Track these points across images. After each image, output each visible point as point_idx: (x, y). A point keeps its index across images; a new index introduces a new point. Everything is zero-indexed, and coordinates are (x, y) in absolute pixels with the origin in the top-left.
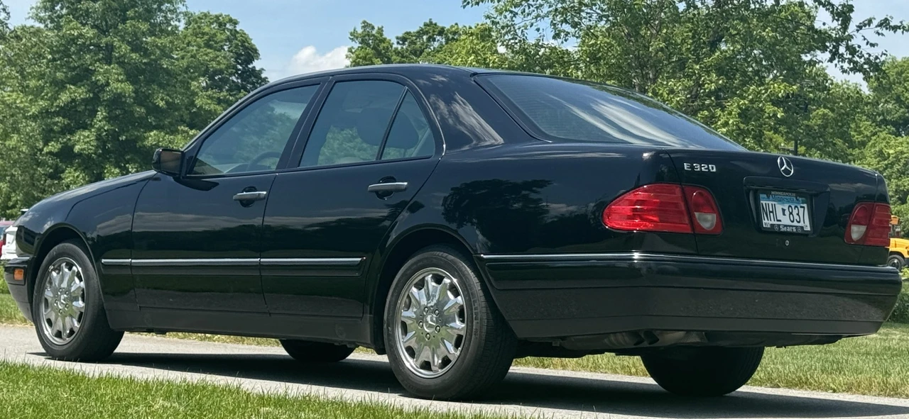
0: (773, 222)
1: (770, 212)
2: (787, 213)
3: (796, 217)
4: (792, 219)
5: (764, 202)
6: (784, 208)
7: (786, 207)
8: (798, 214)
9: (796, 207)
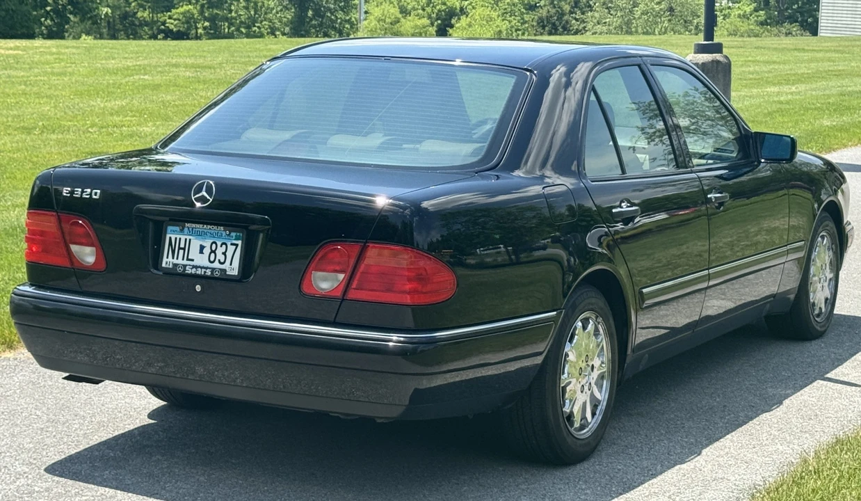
2: (207, 251)
9: (223, 244)
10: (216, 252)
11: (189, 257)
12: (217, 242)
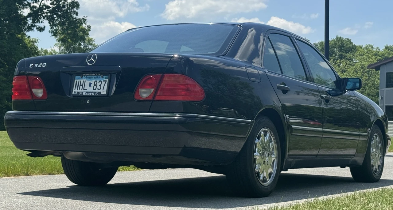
0: (80, 91)
1: (80, 85)
2: (92, 85)
3: (98, 87)
4: (95, 88)
5: (78, 81)
6: (91, 82)
7: (93, 82)
8: (100, 85)
10: (97, 85)
11: (85, 89)
12: (97, 81)
